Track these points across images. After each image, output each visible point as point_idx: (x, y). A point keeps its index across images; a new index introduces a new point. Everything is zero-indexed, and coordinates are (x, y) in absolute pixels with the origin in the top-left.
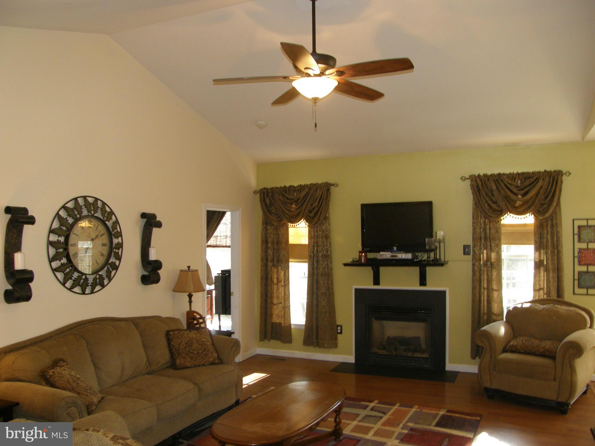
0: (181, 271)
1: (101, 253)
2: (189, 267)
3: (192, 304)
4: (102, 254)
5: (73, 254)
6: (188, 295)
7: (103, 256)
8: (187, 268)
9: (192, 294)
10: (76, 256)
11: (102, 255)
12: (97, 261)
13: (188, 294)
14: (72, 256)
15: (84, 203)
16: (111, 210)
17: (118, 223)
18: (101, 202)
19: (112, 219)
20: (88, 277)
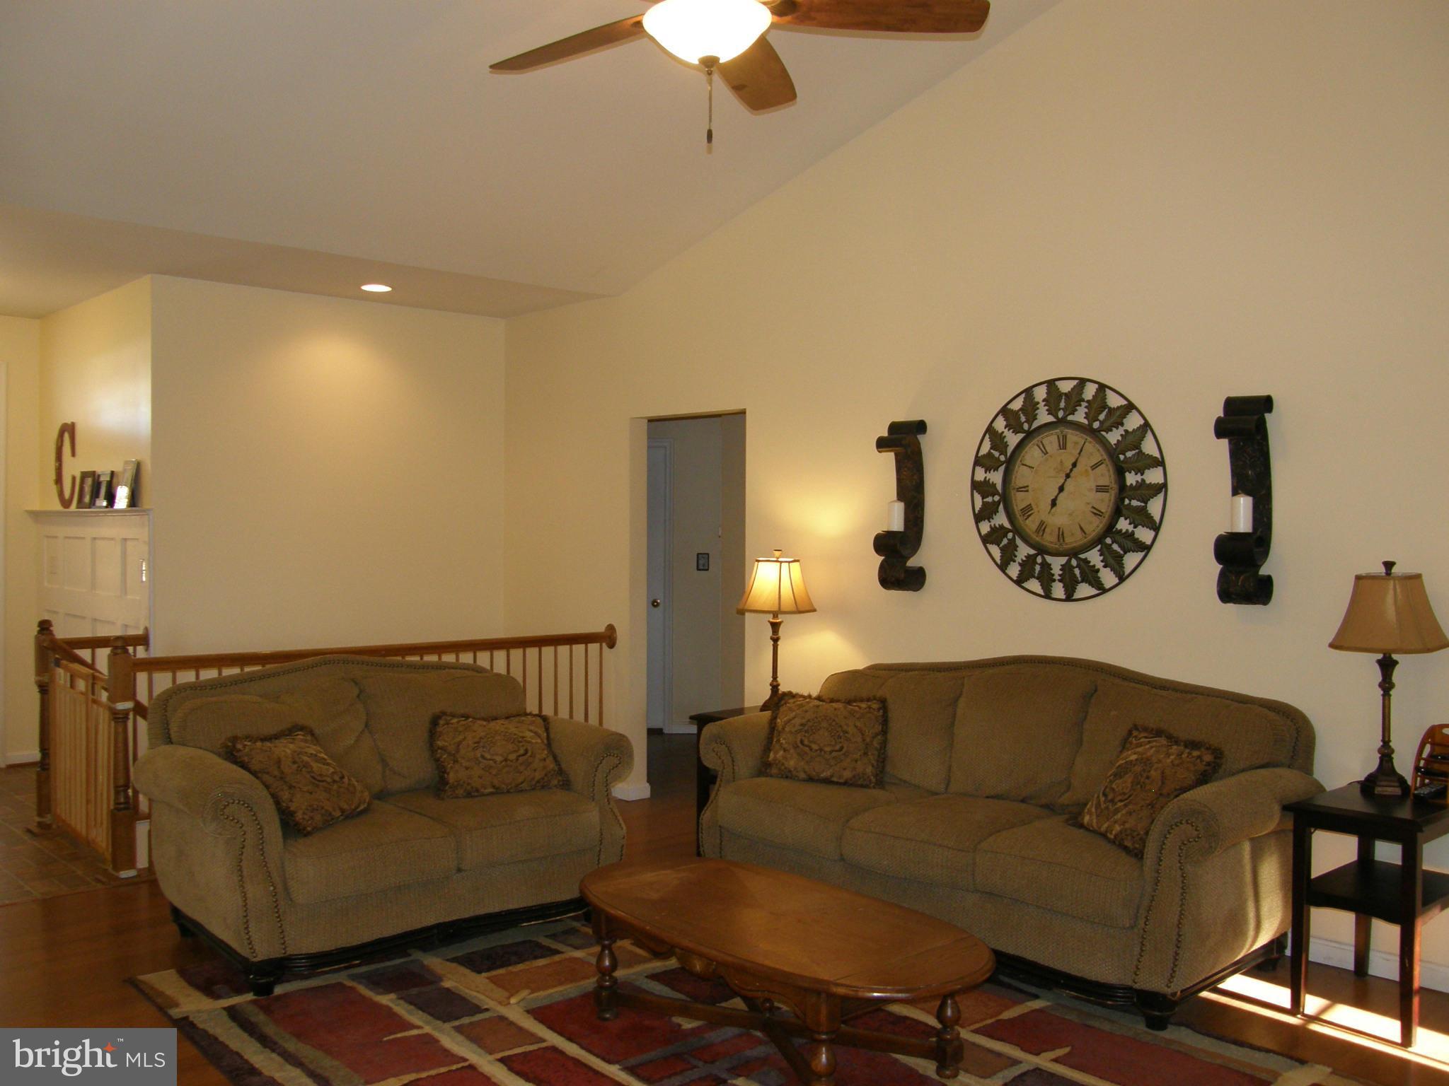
0: (1359, 578)
1: (1093, 508)
2: (1389, 565)
3: (1391, 693)
4: (1095, 511)
5: (1022, 507)
6: (1379, 662)
7: (1101, 516)
8: (1383, 570)
9: (1395, 657)
10: (1029, 513)
11: (1095, 514)
12: (1082, 526)
13: (1380, 656)
14: (1020, 512)
15: (1045, 396)
16: (1126, 403)
17: (1149, 433)
18: (1096, 386)
19: (1122, 424)
20: (1049, 559)
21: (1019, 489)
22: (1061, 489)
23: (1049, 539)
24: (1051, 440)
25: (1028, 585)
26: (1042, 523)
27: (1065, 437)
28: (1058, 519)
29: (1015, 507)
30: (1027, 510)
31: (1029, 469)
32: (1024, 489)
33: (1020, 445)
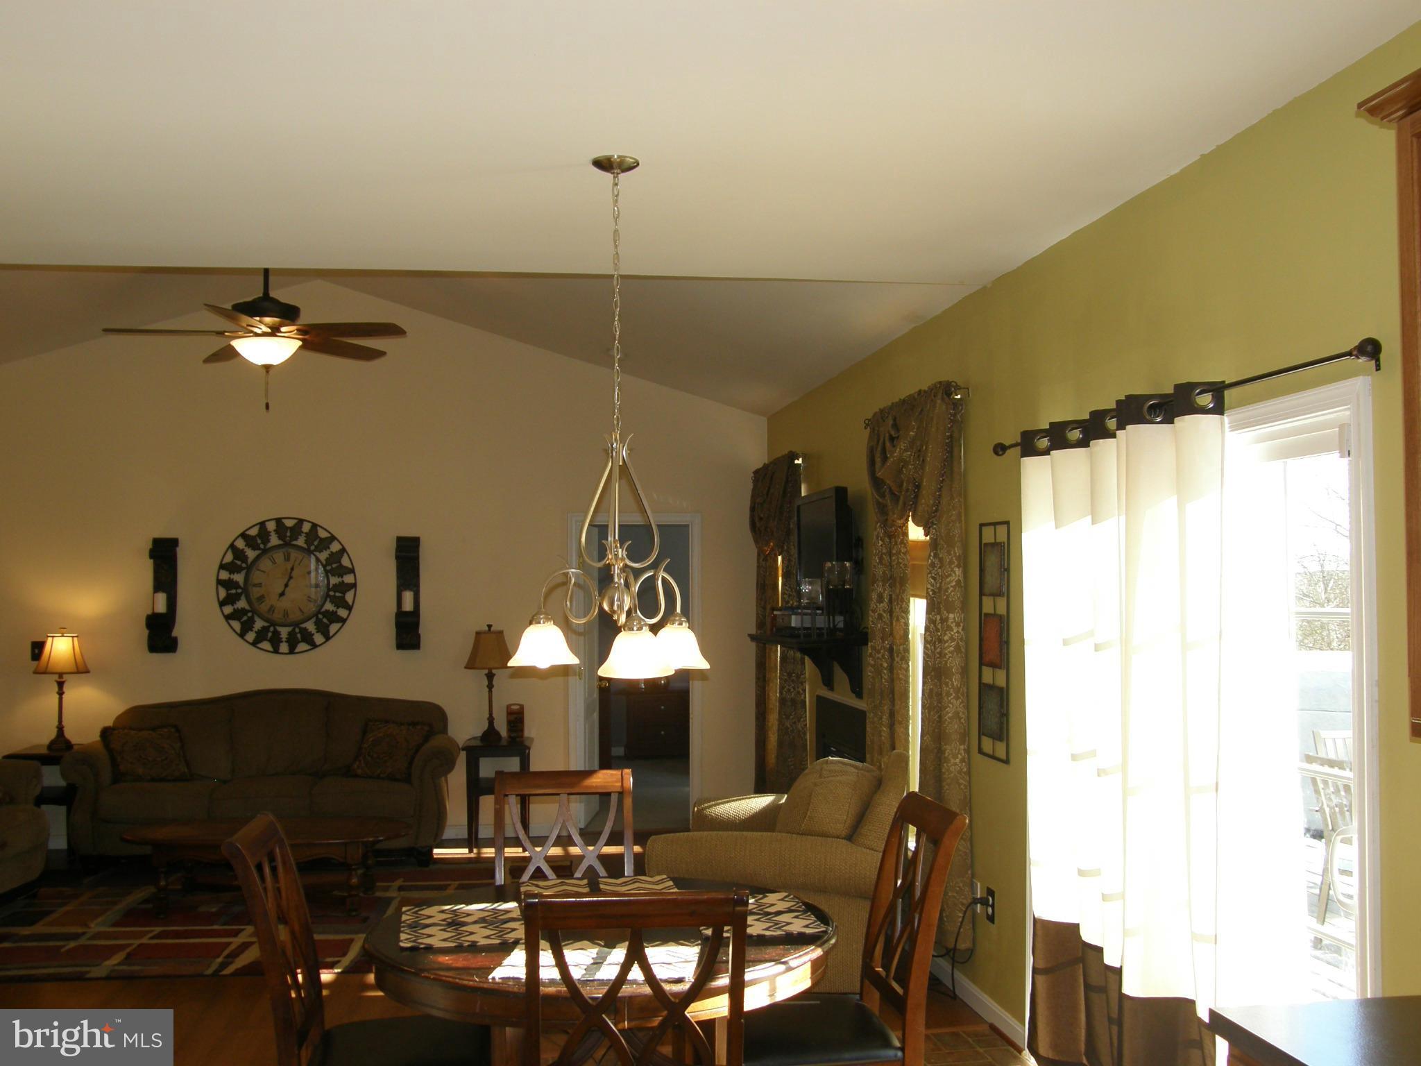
0: (478, 633)
2: (490, 626)
3: (493, 690)
5: (258, 596)
6: (486, 674)
7: (313, 601)
8: (487, 628)
9: (494, 671)
10: (263, 600)
11: (309, 600)
12: (301, 607)
13: (486, 671)
14: (257, 600)
15: (275, 528)
16: (329, 535)
17: (345, 554)
18: (310, 524)
19: (329, 548)
20: (279, 629)
21: (255, 585)
22: (286, 585)
23: (277, 616)
24: (279, 556)
25: (261, 645)
26: (272, 606)
27: (289, 554)
28: (284, 604)
29: (252, 597)
30: (261, 598)
31: (262, 573)
32: (260, 585)
33: (258, 558)
